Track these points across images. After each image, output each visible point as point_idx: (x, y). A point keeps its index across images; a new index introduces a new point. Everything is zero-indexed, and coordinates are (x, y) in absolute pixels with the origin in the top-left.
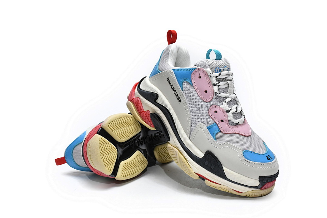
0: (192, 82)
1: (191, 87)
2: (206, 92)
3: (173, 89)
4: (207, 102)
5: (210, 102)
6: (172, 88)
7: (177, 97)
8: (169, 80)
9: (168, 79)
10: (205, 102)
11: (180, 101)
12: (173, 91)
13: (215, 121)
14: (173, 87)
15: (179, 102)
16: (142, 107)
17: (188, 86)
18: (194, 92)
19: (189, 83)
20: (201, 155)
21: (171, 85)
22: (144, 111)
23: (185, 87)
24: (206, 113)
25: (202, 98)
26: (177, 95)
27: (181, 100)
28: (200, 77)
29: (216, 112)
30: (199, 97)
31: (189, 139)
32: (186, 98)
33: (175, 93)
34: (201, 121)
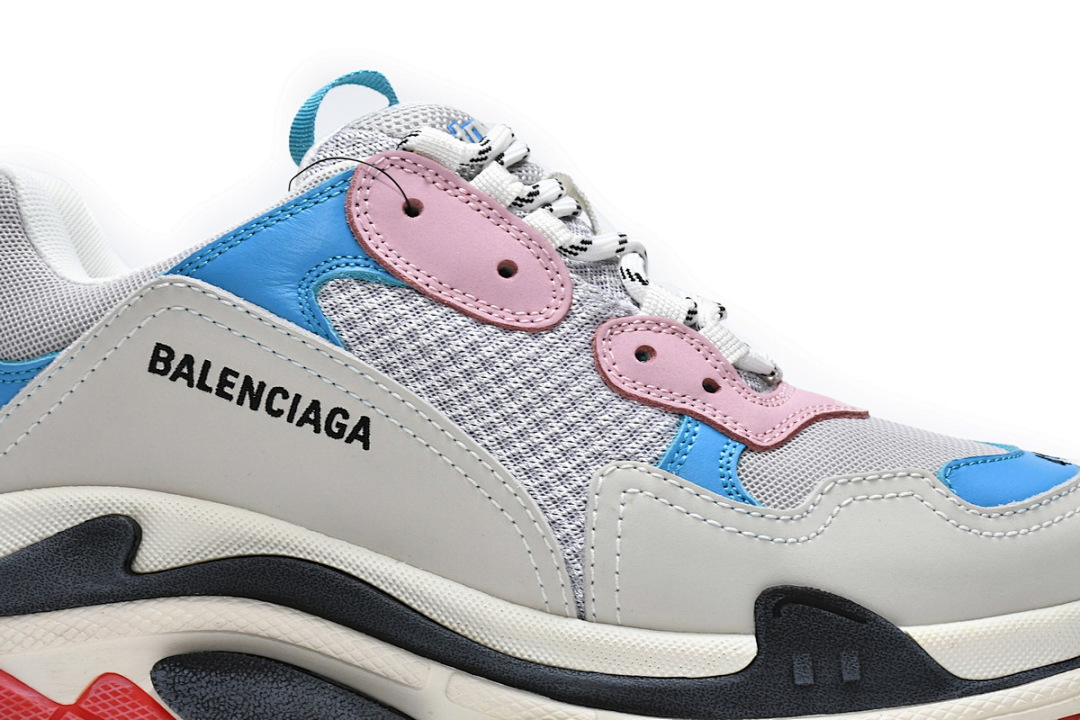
0: (378, 263)
1: (388, 295)
2: (507, 270)
3: (253, 394)
4: (551, 329)
5: (566, 317)
6: (235, 392)
7: (316, 423)
8: (167, 362)
9: (155, 358)
10: (535, 333)
11: (362, 432)
12: (254, 406)
13: (677, 404)
14: (248, 380)
15: (358, 444)
16: (24, 694)
17: (370, 302)
18: (433, 313)
19: (361, 280)
20: (738, 650)
21: (213, 380)
22: (63, 709)
23: (350, 324)
24: (591, 392)
25: (509, 320)
26: (315, 406)
27: (365, 422)
28: (412, 209)
29: (644, 354)
30: (489, 327)
31: (582, 617)
32: (401, 380)
33: (278, 413)
34: (598, 456)
